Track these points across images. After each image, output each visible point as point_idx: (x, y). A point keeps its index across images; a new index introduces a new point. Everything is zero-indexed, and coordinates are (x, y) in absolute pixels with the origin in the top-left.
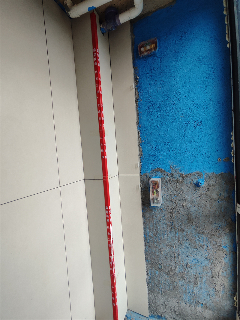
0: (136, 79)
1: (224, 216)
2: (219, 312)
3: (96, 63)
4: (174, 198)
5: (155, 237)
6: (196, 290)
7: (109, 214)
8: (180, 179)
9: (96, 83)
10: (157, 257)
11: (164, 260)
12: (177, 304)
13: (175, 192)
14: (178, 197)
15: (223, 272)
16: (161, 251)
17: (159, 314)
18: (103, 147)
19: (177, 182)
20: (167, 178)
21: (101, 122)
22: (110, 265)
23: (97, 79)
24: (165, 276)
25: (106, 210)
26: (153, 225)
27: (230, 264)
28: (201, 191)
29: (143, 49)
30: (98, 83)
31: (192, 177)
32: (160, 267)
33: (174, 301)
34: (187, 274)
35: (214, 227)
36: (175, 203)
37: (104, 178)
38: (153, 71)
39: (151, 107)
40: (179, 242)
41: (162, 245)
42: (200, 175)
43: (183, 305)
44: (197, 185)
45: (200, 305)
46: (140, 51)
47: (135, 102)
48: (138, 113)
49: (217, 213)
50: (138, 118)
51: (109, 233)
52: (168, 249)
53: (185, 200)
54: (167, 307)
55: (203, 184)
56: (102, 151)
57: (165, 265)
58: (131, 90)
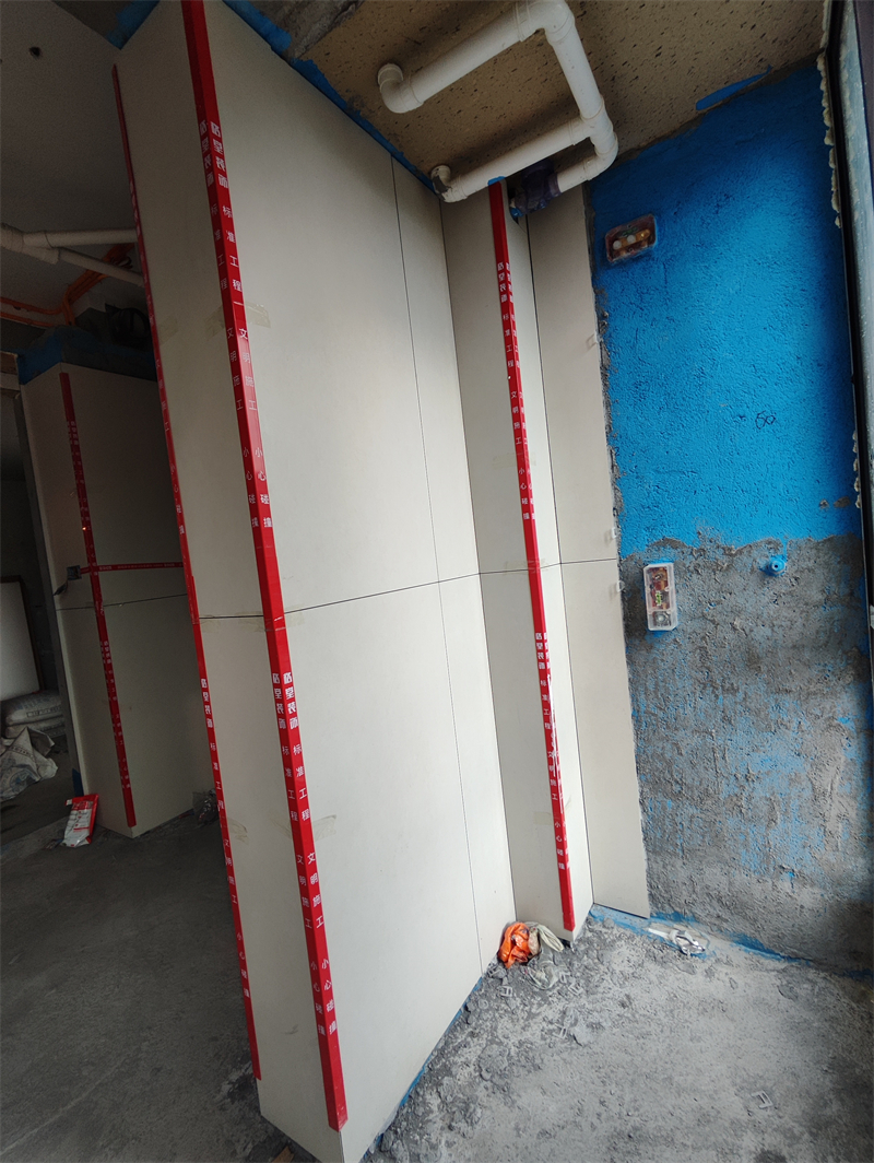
0: (601, 317)
1: (840, 643)
2: (838, 889)
3: (505, 296)
4: (709, 611)
5: (661, 714)
6: (774, 836)
7: (544, 651)
8: (724, 561)
9: (506, 344)
10: (669, 764)
11: (688, 771)
12: (724, 880)
13: (713, 595)
14: (719, 607)
15: (841, 785)
16: (678, 749)
17: (678, 909)
18: (526, 493)
19: (716, 568)
20: (690, 562)
21: (519, 434)
22: (551, 773)
23: (508, 334)
24: (692, 811)
25: (537, 641)
26: (656, 685)
27: (859, 762)
28: (779, 586)
29: (617, 245)
30: (510, 342)
31: (755, 553)
32: (676, 788)
33: (717, 871)
34: (750, 799)
35: (814, 672)
36: (713, 622)
37: (529, 565)
38: (647, 297)
39: (643, 387)
40: (726, 719)
41: (681, 733)
42: (774, 546)
43: (740, 878)
44: (769, 572)
45: (786, 876)
46: (612, 250)
47: (600, 376)
48: (608, 404)
49: (823, 638)
50: (609, 416)
51: (545, 696)
52: (696, 740)
53: (737, 612)
54: (698, 889)
55: (783, 566)
56: (525, 501)
57: (689, 781)
58: (589, 348)
